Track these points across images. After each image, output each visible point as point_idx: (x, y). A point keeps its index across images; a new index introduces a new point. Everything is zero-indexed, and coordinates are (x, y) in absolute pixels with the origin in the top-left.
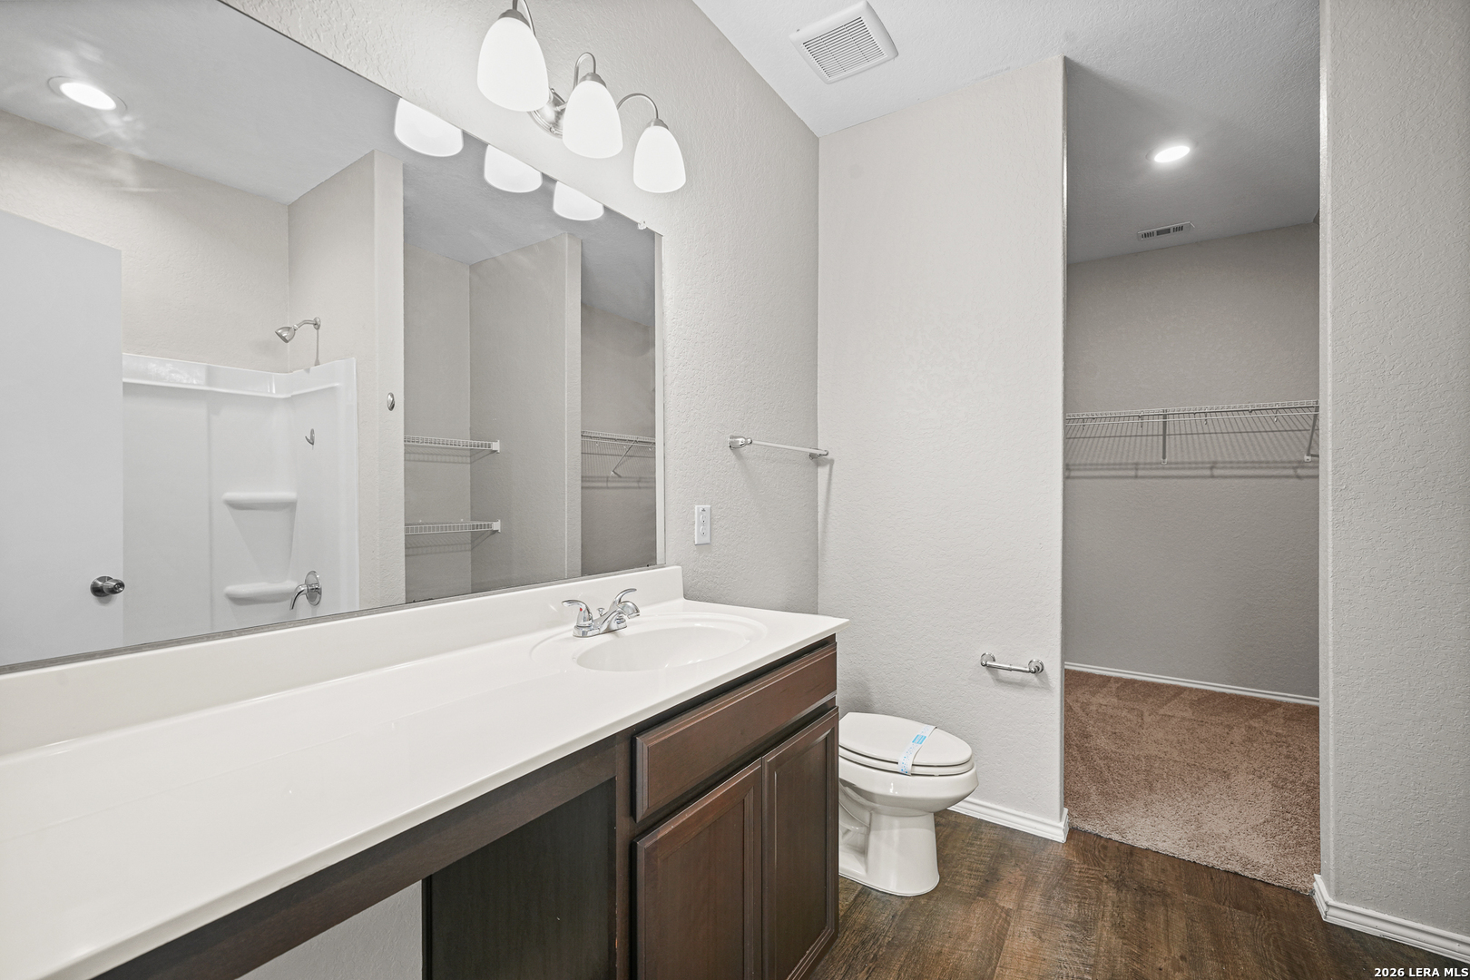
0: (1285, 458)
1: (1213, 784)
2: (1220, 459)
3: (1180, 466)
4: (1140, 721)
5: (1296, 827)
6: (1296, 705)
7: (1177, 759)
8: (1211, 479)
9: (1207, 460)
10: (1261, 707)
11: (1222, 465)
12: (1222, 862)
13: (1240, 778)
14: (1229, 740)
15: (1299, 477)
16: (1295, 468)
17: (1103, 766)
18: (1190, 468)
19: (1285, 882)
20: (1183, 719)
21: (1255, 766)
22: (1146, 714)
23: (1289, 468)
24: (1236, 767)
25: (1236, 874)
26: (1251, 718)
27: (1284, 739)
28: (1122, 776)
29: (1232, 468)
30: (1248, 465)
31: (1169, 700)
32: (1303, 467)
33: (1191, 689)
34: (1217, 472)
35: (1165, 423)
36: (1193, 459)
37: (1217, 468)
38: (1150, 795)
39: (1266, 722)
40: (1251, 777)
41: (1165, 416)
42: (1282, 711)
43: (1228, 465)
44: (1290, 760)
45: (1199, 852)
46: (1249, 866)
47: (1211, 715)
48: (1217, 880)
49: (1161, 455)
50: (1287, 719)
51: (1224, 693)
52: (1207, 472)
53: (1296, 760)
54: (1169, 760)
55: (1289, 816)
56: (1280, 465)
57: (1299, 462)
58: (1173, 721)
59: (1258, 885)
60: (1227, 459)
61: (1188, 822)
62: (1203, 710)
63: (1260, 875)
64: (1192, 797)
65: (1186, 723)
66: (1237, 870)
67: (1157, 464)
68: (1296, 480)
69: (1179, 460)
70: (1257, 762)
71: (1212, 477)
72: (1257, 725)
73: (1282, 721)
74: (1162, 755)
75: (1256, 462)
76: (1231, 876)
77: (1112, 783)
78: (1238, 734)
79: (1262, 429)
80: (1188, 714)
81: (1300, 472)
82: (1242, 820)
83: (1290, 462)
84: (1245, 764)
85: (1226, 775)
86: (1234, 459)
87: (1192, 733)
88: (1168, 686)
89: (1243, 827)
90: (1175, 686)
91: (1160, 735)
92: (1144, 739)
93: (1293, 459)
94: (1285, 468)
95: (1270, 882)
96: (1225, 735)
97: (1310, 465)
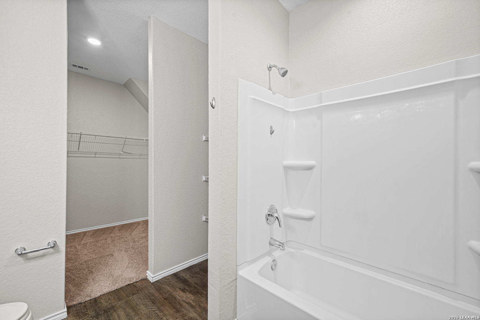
0: (116, 152)
1: (110, 260)
2: (98, 151)
3: (84, 153)
4: (76, 250)
5: (135, 261)
6: (119, 225)
7: (95, 257)
8: (95, 158)
9: (93, 151)
10: (111, 229)
11: (98, 153)
12: (124, 283)
13: (116, 254)
14: (108, 243)
15: (120, 158)
16: (119, 155)
17: (69, 274)
18: (88, 154)
19: (141, 278)
20: (91, 242)
21: (118, 248)
22: (77, 246)
23: (117, 155)
24: (114, 251)
25: (129, 284)
26: (110, 234)
27: (121, 236)
28: (79, 274)
29: (101, 154)
30: (106, 154)
31: (83, 238)
32: (121, 155)
33: (88, 231)
34: (97, 156)
35: (80, 137)
36: (89, 151)
37: (97, 154)
38: (93, 275)
39: (114, 233)
40: (119, 252)
41: (81, 135)
42: (117, 228)
43: (100, 154)
44: (125, 242)
45: (117, 285)
46: (131, 280)
47: (99, 237)
48: (125, 290)
49: (77, 148)
50: (119, 230)
51: (99, 229)
52: (94, 156)
53: (126, 241)
54: (93, 259)
55: (133, 258)
56: (115, 154)
57: (120, 154)
58: (88, 244)
59: (135, 284)
60: (100, 152)
61: (109, 277)
62: (95, 237)
63: (134, 280)
64: (106, 268)
65: (92, 244)
66: (129, 283)
67: (76, 152)
68: (119, 159)
69: (84, 151)
70: (118, 246)
71: (95, 157)
72: (113, 235)
73: (118, 231)
74: (90, 259)
75: (109, 153)
76: (127, 286)
77: (77, 279)
78: (109, 241)
79: (110, 143)
80: (92, 240)
81: (120, 156)
82: (123, 267)
83: (117, 153)
84: (115, 249)
85: (112, 255)
86: (102, 152)
87: (96, 246)
88: (80, 233)
89: (124, 269)
90: (82, 232)
91: (86, 252)
92: (81, 256)
93: (118, 152)
94: (116, 155)
95: (137, 281)
96: (106, 242)
97: (123, 154)
